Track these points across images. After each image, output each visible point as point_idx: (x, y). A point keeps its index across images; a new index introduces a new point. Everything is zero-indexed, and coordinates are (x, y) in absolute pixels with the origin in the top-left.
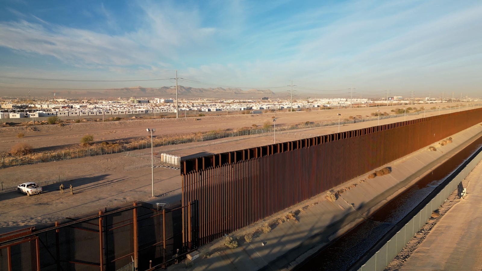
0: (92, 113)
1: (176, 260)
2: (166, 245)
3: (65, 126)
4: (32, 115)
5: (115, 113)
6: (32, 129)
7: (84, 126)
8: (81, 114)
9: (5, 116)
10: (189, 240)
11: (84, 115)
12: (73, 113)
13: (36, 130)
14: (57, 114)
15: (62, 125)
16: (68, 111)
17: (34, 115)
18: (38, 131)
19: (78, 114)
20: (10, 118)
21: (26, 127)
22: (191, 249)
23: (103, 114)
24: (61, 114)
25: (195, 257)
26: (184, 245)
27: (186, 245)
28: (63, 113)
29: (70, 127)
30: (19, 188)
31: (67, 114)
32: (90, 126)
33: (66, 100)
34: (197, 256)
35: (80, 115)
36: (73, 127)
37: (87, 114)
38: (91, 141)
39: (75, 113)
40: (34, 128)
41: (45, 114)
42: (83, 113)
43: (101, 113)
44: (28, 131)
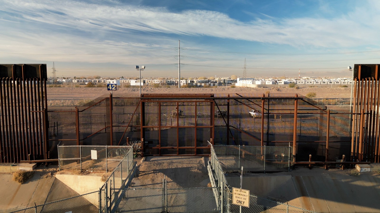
0: (323, 83)
1: (342, 166)
2: (329, 147)
3: (299, 89)
4: (280, 83)
5: (344, 83)
6: (276, 89)
7: (314, 90)
8: (315, 83)
9: (263, 83)
10: (360, 152)
11: (317, 84)
12: (309, 82)
13: (279, 91)
14: (296, 83)
15: (297, 88)
16: (305, 81)
17: (281, 83)
18: (280, 91)
19: (312, 83)
20: (266, 84)
21: (273, 88)
22: (362, 161)
23: (333, 83)
24: (299, 82)
25: (365, 170)
26: (352, 155)
27: (356, 156)
28: (301, 82)
29: (303, 90)
30: (250, 113)
31: (304, 83)
32: (319, 90)
33: (309, 77)
34: (369, 170)
35: (313, 84)
36: (305, 90)
37: (319, 83)
38: (314, 97)
39: (310, 82)
40: (278, 89)
41: (289, 82)
42: (316, 83)
43: (331, 83)
44: (274, 91)
